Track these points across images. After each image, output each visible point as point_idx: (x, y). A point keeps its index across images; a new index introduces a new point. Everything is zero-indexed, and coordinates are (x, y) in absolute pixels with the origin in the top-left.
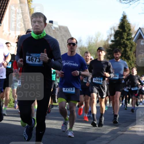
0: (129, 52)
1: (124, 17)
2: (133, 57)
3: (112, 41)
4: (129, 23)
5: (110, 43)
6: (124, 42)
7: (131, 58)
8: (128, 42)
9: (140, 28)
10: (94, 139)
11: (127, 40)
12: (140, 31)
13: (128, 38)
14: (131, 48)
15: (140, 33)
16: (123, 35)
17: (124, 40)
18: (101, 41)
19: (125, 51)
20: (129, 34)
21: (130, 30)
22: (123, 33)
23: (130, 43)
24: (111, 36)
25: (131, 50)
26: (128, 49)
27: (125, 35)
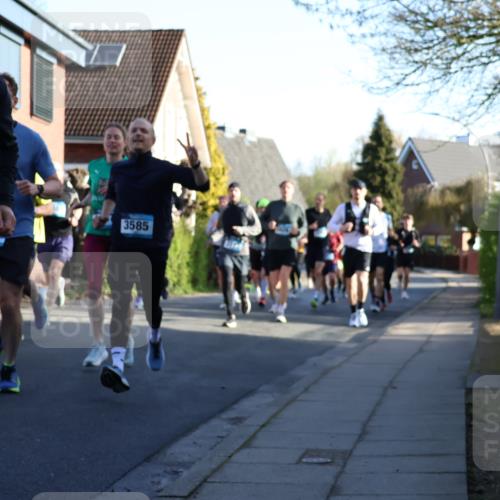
0: (391, 184)
1: (380, 118)
2: (397, 194)
3: (359, 164)
4: (388, 130)
5: (355, 167)
6: (381, 165)
7: (394, 195)
8: (387, 166)
9: (410, 139)
10: (320, 353)
11: (387, 160)
12: (410, 143)
13: (389, 157)
14: (394, 176)
15: (410, 148)
16: (378, 152)
17: (380, 162)
18: (338, 164)
19: (383, 182)
20: (390, 151)
21: (391, 142)
22: (379, 149)
23: (392, 166)
24: (356, 153)
25: (393, 180)
26: (388, 179)
27: (382, 153)
